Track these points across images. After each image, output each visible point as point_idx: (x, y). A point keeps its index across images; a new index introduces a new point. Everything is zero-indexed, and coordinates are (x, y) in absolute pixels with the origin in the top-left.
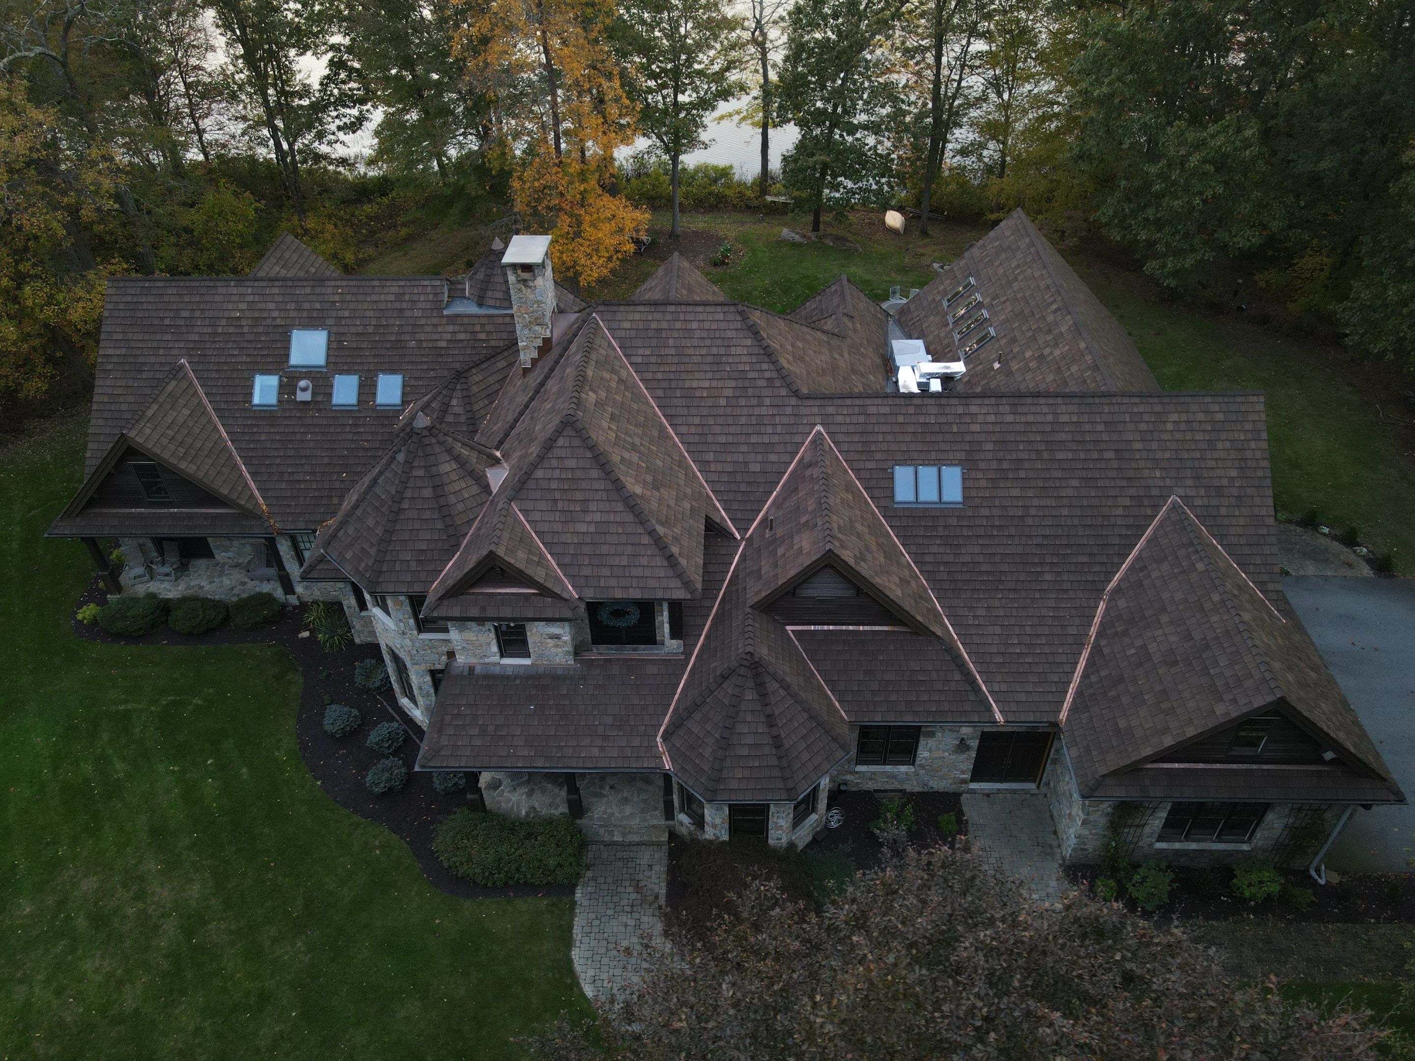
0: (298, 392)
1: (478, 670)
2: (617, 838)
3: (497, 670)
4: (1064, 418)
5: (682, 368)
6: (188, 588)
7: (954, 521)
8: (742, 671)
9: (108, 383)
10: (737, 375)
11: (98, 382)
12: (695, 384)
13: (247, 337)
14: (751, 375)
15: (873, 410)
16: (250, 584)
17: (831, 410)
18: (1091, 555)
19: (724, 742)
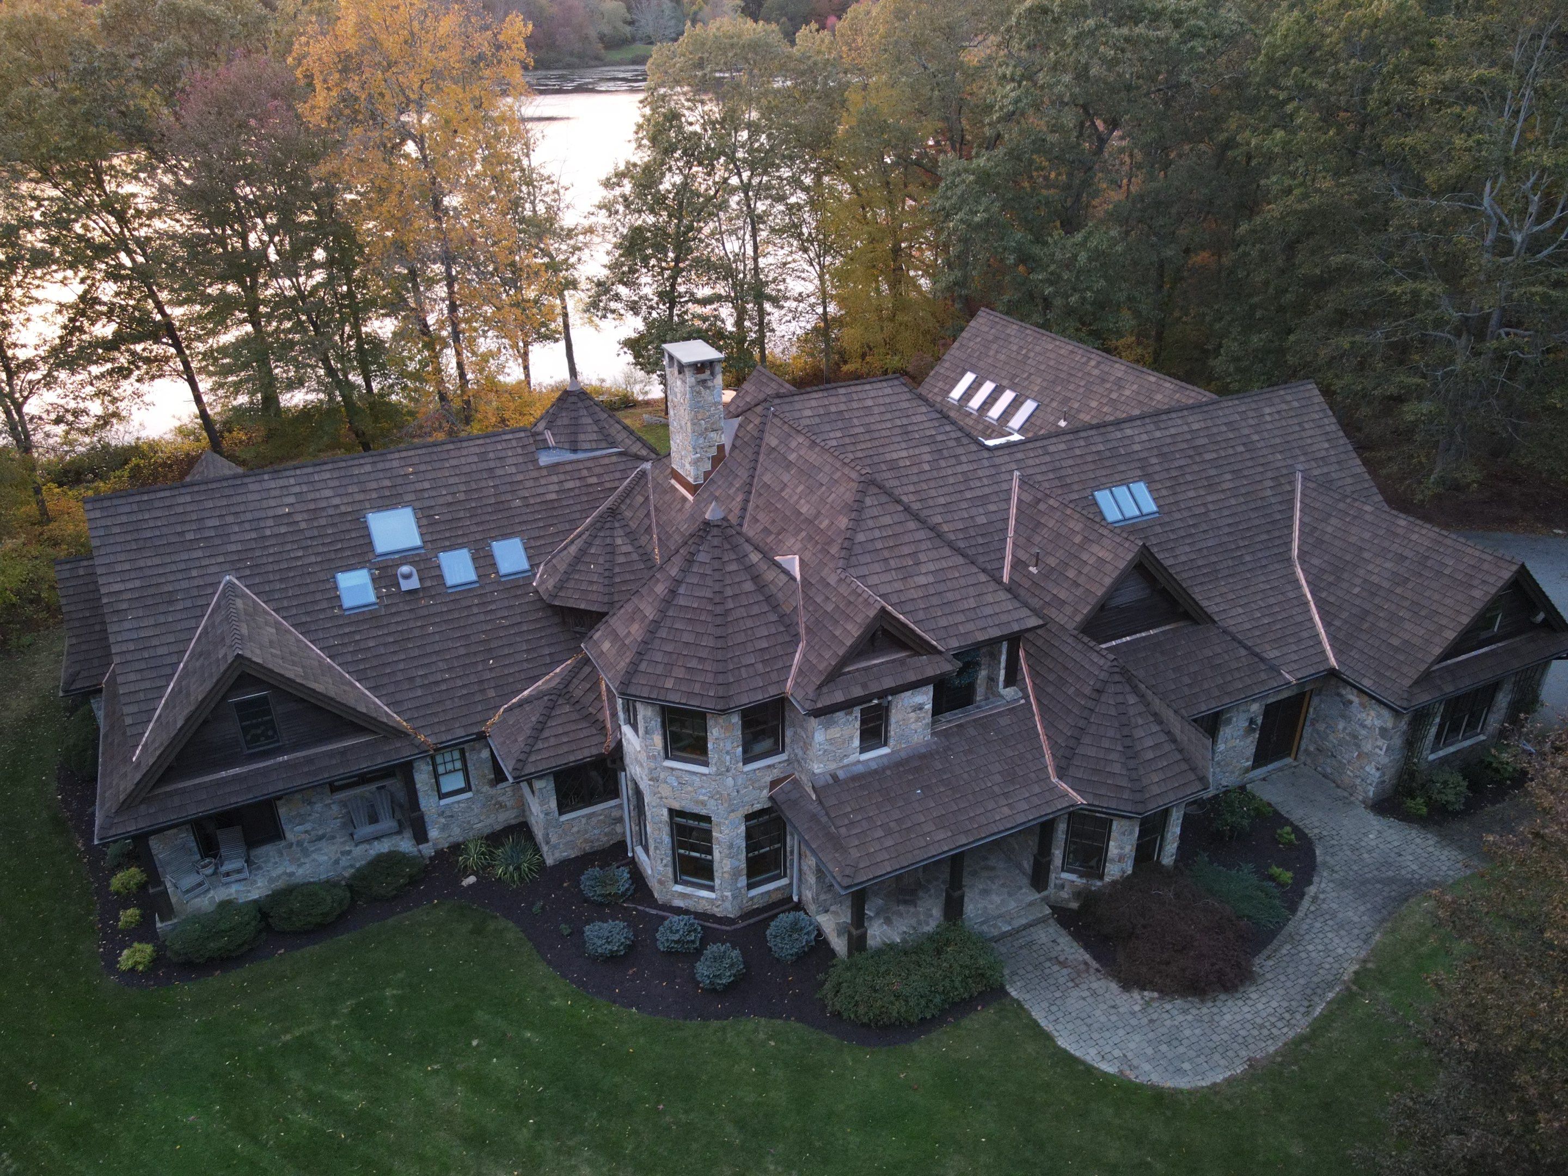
0: (401, 581)
1: (841, 775)
2: (1006, 928)
3: (860, 769)
4: (1195, 426)
5: (877, 443)
6: (271, 880)
7: (1158, 529)
8: (1117, 678)
9: (127, 625)
10: (927, 441)
11: (111, 628)
12: (895, 456)
13: (308, 534)
14: (939, 438)
15: (1052, 449)
16: (358, 851)
17: (1020, 456)
18: (1268, 532)
19: (1130, 751)
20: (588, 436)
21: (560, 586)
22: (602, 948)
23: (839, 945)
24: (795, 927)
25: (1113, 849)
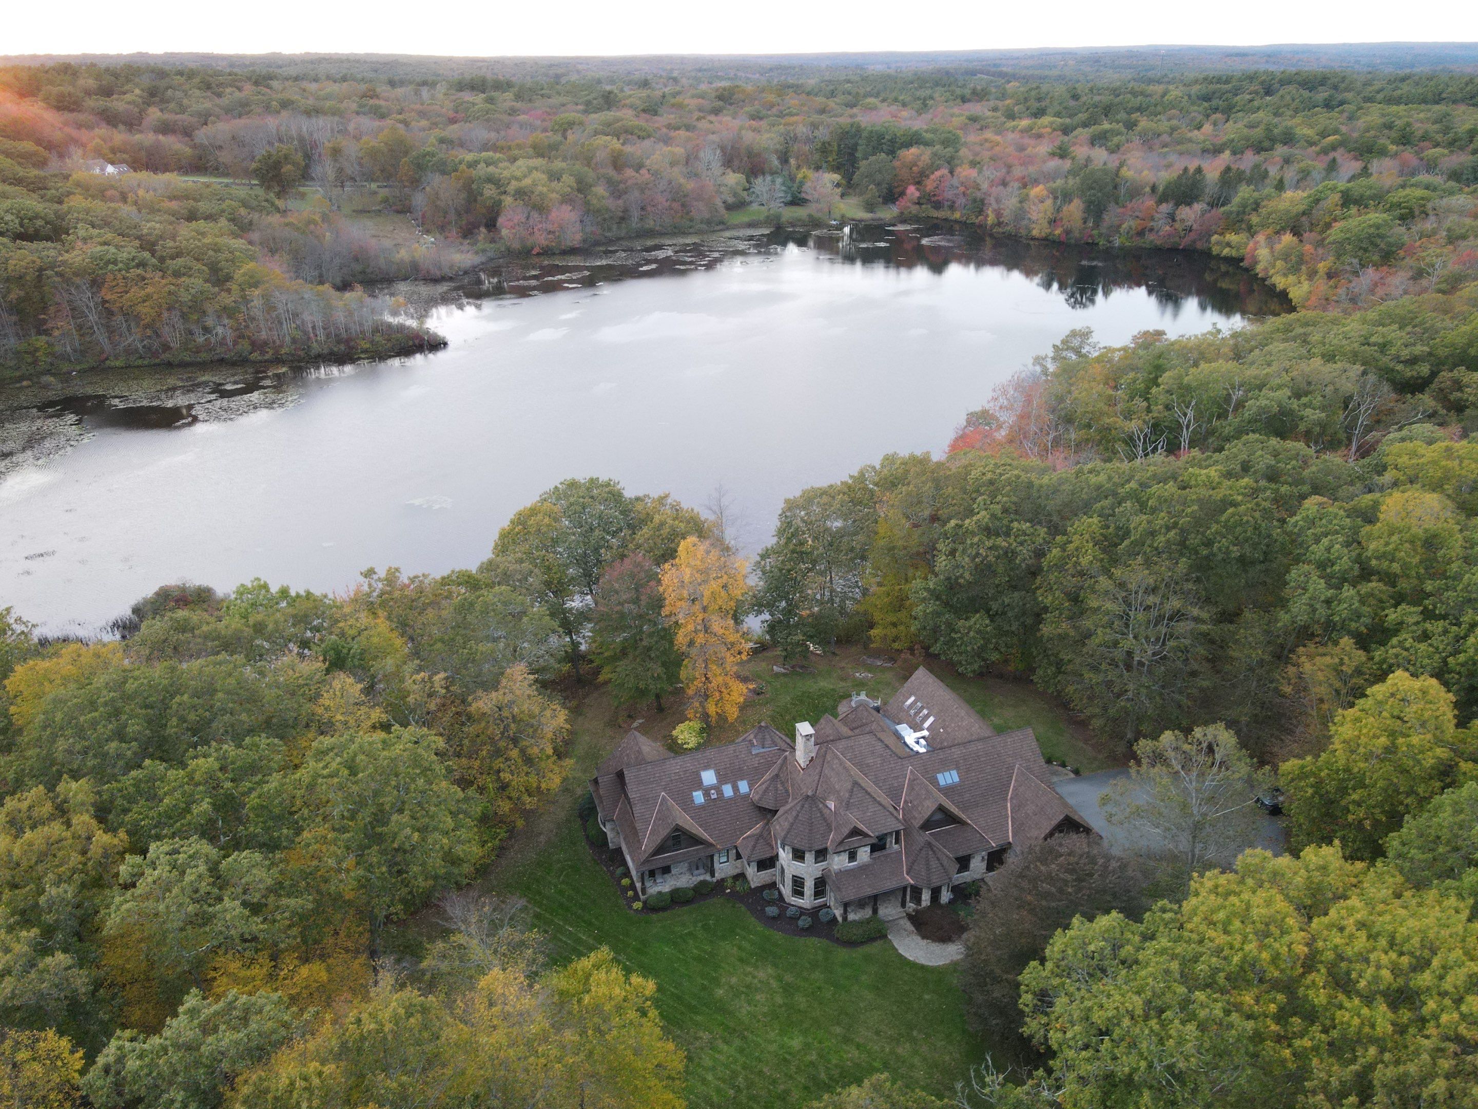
0: (711, 795)
1: (842, 870)
2: (890, 918)
3: (848, 868)
4: (980, 747)
6: (671, 886)
7: (959, 788)
8: (927, 846)
10: (880, 756)
13: (684, 779)
14: (884, 754)
15: (924, 758)
16: (695, 878)
17: (912, 761)
18: (1001, 789)
19: (928, 869)
20: (768, 742)
21: (760, 799)
22: (771, 914)
23: (840, 919)
24: (827, 913)
25: (923, 897)
